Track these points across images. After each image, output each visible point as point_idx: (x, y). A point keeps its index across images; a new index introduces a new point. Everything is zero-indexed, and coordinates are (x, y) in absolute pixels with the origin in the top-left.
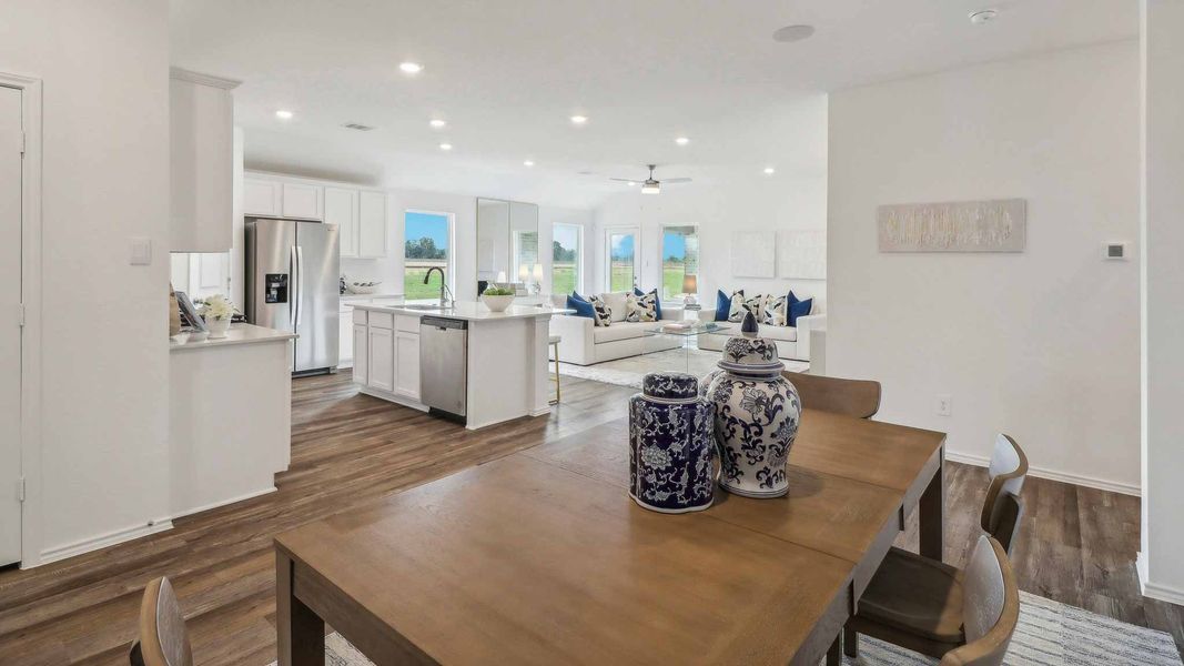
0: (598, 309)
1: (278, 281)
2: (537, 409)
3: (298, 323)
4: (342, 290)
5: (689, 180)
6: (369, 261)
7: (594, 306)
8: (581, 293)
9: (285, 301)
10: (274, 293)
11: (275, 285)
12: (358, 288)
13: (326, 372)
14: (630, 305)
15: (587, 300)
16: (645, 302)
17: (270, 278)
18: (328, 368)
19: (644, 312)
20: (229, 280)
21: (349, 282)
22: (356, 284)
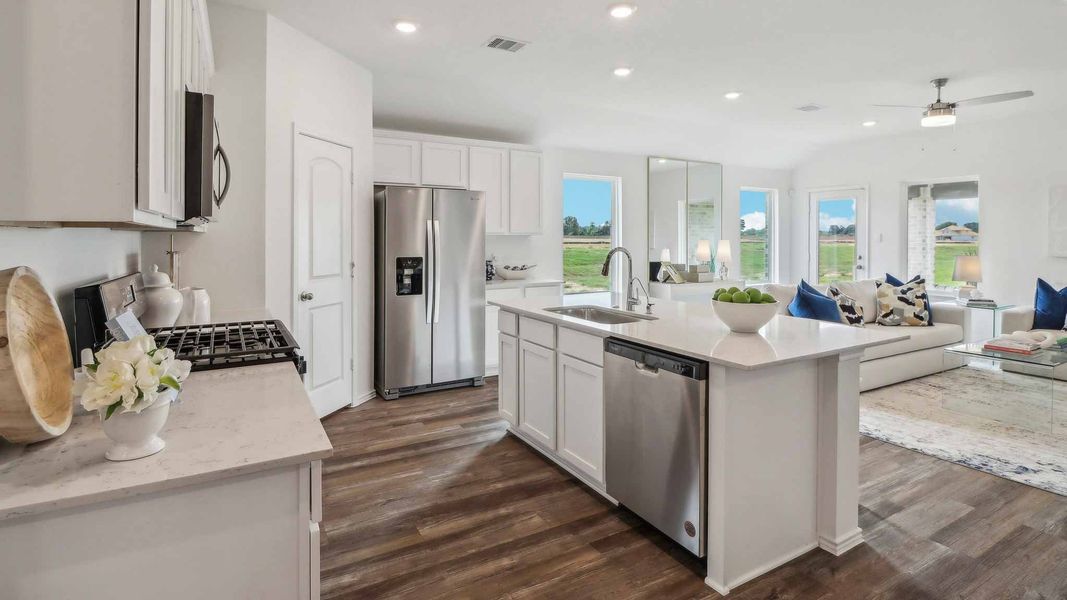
0: (845, 308)
1: (410, 267)
2: (838, 540)
3: (436, 320)
4: (489, 276)
5: (1029, 93)
6: (524, 238)
7: (839, 303)
8: (813, 283)
9: (421, 293)
10: (407, 281)
11: (407, 272)
12: (509, 273)
13: (470, 384)
14: (884, 301)
15: (826, 293)
16: (909, 296)
17: (401, 263)
18: (472, 379)
19: (909, 311)
20: (353, 265)
21: (498, 265)
22: (507, 268)
